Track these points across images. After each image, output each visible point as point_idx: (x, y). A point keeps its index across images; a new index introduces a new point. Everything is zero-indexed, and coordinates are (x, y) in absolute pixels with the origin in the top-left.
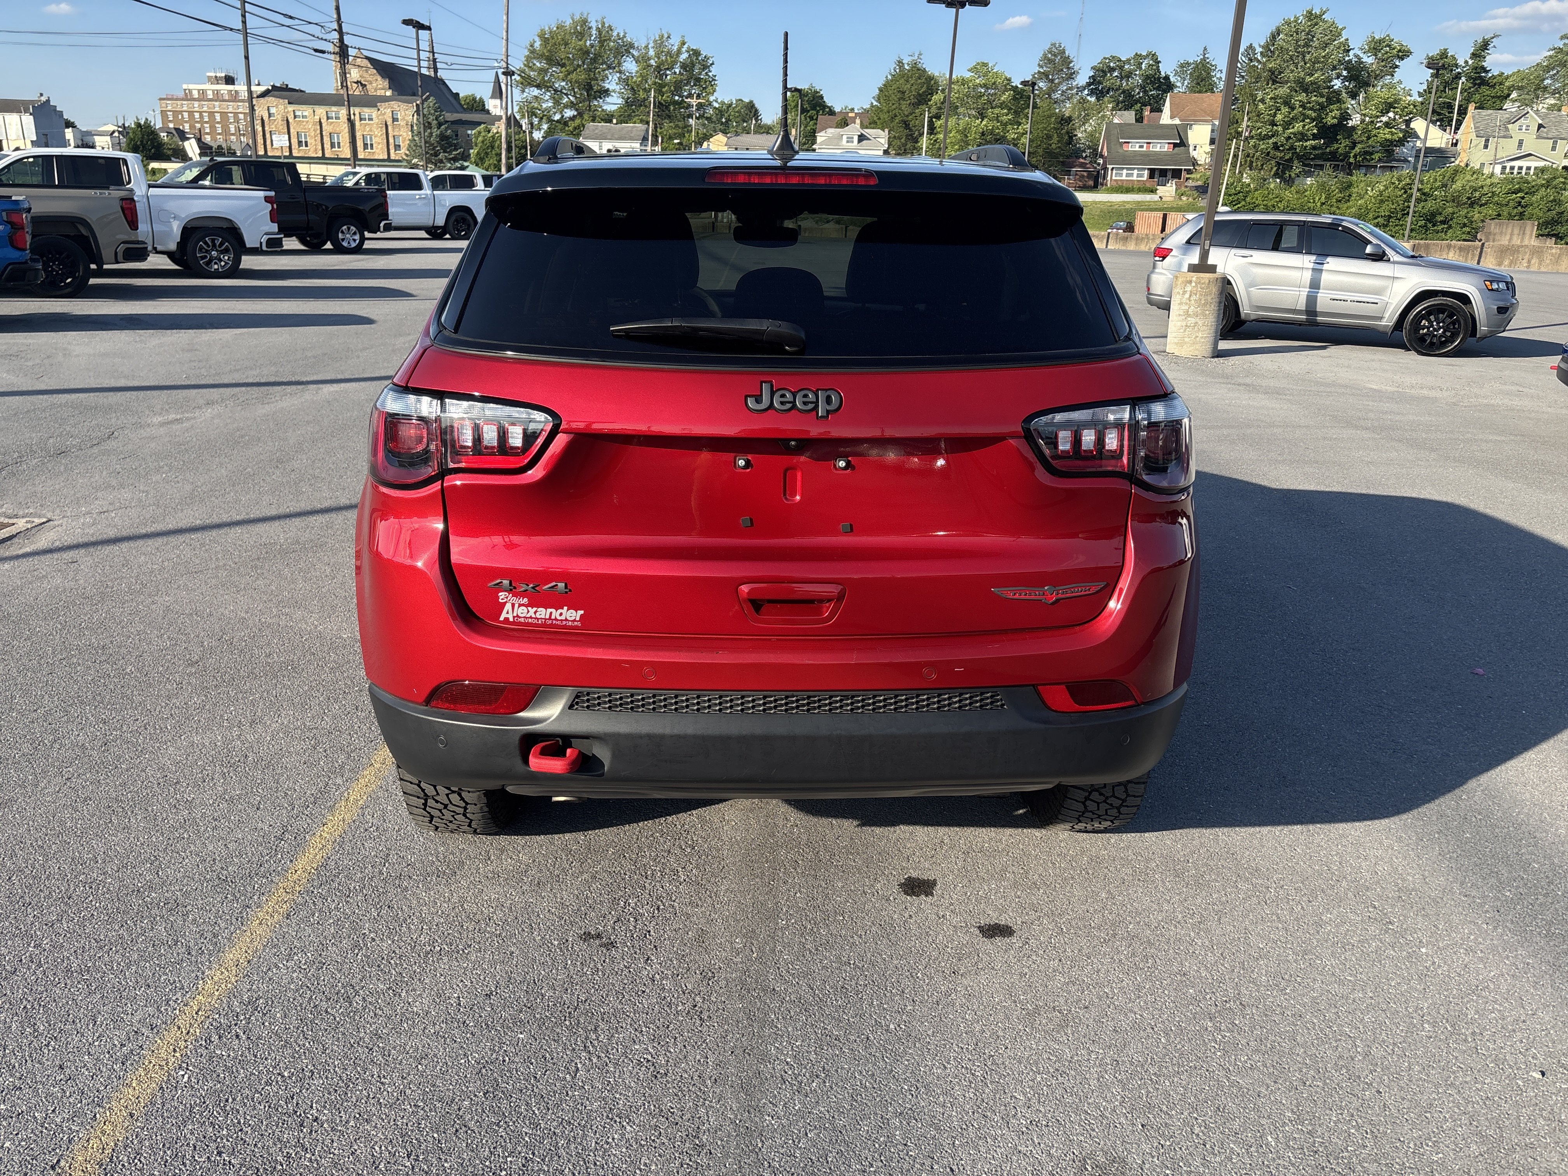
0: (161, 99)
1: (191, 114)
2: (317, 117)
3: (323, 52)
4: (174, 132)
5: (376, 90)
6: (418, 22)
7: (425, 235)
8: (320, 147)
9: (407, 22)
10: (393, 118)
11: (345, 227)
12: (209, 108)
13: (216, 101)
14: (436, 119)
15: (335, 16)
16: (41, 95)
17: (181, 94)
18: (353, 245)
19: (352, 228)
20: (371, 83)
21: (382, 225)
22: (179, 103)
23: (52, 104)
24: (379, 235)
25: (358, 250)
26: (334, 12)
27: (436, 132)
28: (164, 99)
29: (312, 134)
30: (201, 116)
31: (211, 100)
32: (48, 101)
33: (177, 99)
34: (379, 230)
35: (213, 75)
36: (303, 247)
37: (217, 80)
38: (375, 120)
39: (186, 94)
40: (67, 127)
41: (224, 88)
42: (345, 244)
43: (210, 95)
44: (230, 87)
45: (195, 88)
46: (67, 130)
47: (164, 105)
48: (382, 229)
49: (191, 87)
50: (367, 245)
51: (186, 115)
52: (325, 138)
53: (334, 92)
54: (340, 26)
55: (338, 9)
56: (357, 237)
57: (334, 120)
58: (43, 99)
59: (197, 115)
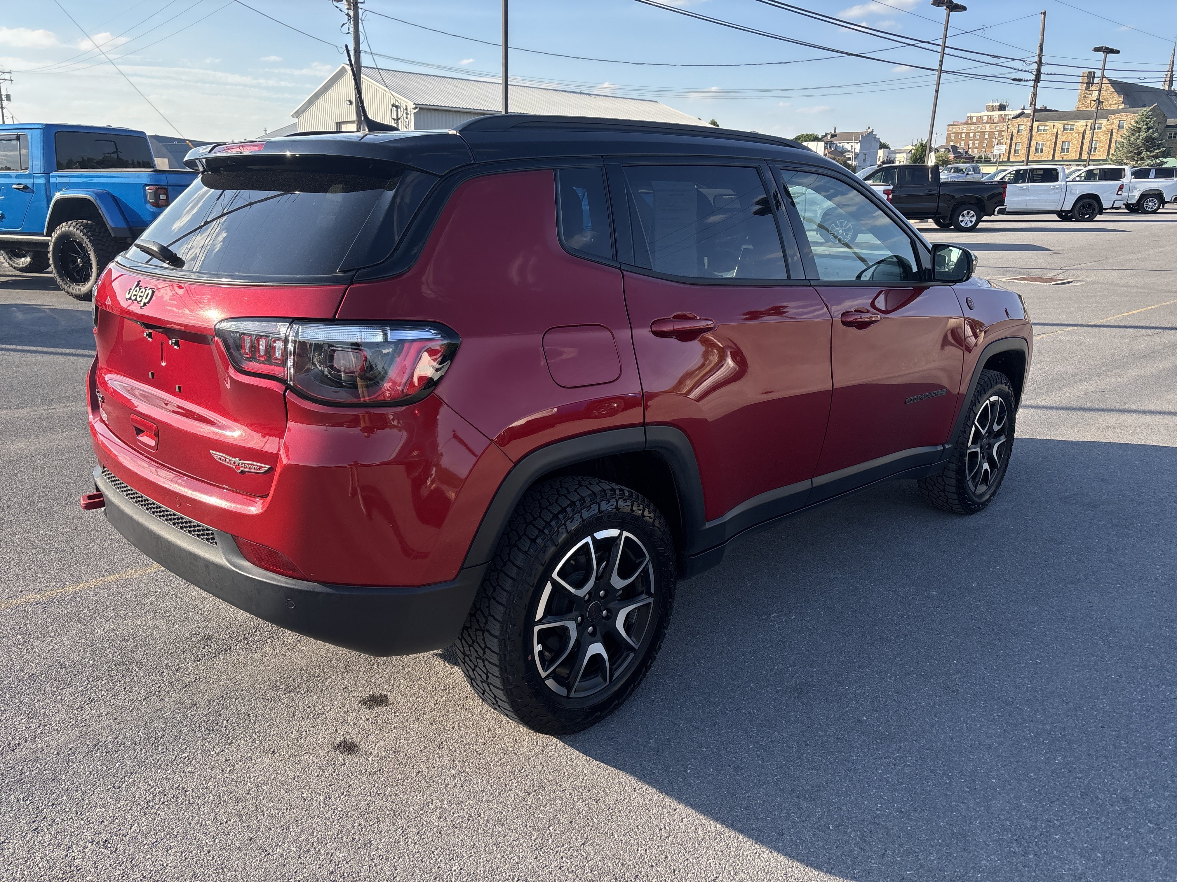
0: (949, 125)
1: (968, 134)
2: (1055, 130)
3: (1020, 80)
4: (951, 149)
5: (1110, 105)
6: (1107, 48)
7: (1055, 217)
8: (1052, 153)
9: (1097, 50)
10: (1119, 126)
11: (966, 212)
12: (981, 129)
13: (988, 123)
14: (1146, 124)
15: (1038, 52)
16: (869, 128)
17: (964, 120)
18: (969, 225)
19: (972, 212)
20: (1108, 100)
21: (997, 210)
22: (961, 127)
23: (874, 133)
24: (993, 218)
25: (973, 229)
26: (1038, 48)
27: (1143, 135)
28: (951, 125)
29: (1048, 143)
30: (975, 135)
31: (985, 123)
32: (872, 132)
33: (961, 124)
34: (994, 214)
35: (991, 104)
36: (937, 227)
37: (993, 108)
38: (1103, 129)
39: (968, 120)
40: (880, 148)
41: (997, 113)
42: (963, 224)
43: (985, 119)
44: (1002, 113)
45: (975, 115)
46: (879, 151)
47: (950, 129)
48: (996, 213)
49: (972, 115)
50: (981, 225)
51: (964, 135)
52: (1058, 145)
53: (1075, 110)
54: (1040, 59)
55: (1041, 46)
56: (974, 219)
57: (1069, 131)
58: (870, 130)
59: (972, 135)
